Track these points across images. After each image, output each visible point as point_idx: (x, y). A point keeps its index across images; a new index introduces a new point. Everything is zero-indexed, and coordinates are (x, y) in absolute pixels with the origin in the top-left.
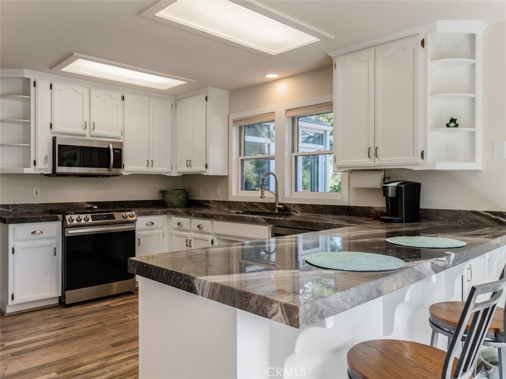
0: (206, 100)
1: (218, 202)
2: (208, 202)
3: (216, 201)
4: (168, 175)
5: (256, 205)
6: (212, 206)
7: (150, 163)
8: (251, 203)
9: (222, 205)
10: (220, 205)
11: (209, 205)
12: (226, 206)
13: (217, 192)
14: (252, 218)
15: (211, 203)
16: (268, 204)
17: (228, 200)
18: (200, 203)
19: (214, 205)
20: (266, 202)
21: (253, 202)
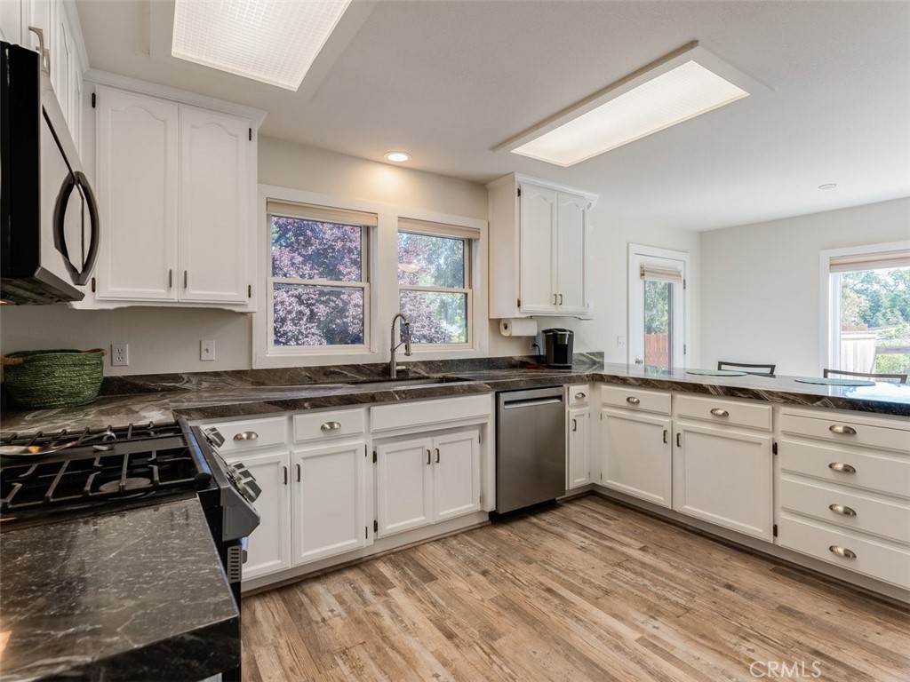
0: (250, 137)
1: (216, 374)
2: (176, 377)
3: (206, 373)
5: (337, 370)
6: (188, 386)
8: (322, 368)
9: (230, 381)
10: (224, 381)
11: (177, 385)
12: (246, 381)
13: (204, 353)
14: (468, 385)
15: (186, 379)
16: (364, 366)
17: (254, 368)
18: (131, 384)
19: (199, 383)
20: (361, 363)
21: (330, 367)
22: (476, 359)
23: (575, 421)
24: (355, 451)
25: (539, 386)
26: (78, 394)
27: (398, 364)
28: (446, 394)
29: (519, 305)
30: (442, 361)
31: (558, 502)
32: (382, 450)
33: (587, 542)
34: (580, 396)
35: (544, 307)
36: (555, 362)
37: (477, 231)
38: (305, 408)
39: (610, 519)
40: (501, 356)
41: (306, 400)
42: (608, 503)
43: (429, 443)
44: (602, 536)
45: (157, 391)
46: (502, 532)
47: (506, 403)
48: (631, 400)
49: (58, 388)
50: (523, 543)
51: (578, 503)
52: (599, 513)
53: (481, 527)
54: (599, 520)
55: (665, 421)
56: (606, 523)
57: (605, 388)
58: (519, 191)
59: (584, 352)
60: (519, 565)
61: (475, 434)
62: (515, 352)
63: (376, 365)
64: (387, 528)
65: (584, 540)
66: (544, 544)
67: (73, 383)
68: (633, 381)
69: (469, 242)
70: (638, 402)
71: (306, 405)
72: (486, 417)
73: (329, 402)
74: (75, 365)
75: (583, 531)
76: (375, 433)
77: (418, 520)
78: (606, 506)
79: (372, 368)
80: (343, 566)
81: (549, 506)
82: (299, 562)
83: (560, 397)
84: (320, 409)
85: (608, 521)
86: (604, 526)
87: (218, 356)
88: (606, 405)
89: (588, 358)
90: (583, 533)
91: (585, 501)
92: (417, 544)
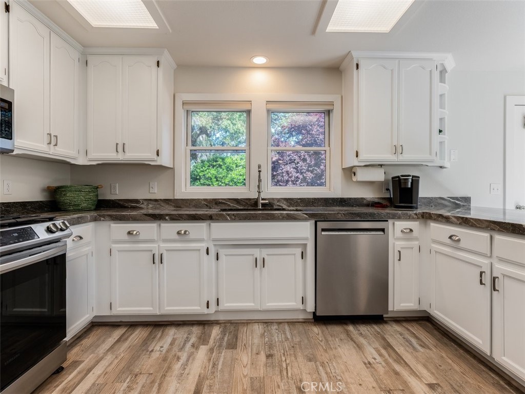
0: (158, 66)
1: (156, 200)
2: (137, 201)
3: (151, 200)
4: (73, 162)
5: (223, 202)
6: (142, 206)
7: (52, 140)
9: (162, 204)
10: (160, 204)
11: (137, 205)
12: (171, 205)
13: (151, 189)
14: (287, 214)
15: (141, 202)
16: (241, 200)
17: (176, 198)
18: (117, 203)
19: (148, 205)
20: (239, 198)
21: (219, 199)
22: (330, 198)
23: (399, 252)
24: (199, 250)
25: (358, 219)
26: (78, 205)
27: (263, 199)
28: (268, 219)
29: (357, 156)
30: (300, 199)
31: (385, 319)
32: (222, 252)
33: (379, 359)
34: (408, 231)
35: (387, 157)
36: (400, 203)
37: (332, 104)
38: (166, 220)
39: (423, 346)
40: (353, 197)
41: (167, 215)
42: (436, 332)
43: (257, 252)
44: (399, 359)
45: (128, 208)
46: (316, 330)
47: (323, 230)
48: (454, 238)
49: (68, 201)
50: (322, 344)
51: (404, 324)
52: (417, 338)
53: (304, 322)
54: (411, 344)
55: (484, 262)
56: (414, 348)
57: (433, 225)
58: (357, 65)
59: (445, 196)
60: (301, 359)
61: (298, 251)
62: (369, 194)
63: (250, 199)
64: (226, 305)
65: (377, 356)
66: (339, 349)
67: (75, 200)
68: (455, 220)
69: (328, 113)
70: (459, 240)
71: (167, 218)
72: (306, 239)
73: (182, 218)
74: (76, 191)
75: (385, 349)
76: (214, 240)
77: (249, 305)
78: (432, 334)
79: (247, 201)
80: (196, 322)
81: (376, 320)
82: (163, 312)
83: (383, 230)
84: (175, 221)
85: (419, 348)
86: (411, 350)
87: (158, 191)
88: (435, 242)
89: (450, 201)
90: (383, 351)
91: (414, 324)
92: (250, 321)
